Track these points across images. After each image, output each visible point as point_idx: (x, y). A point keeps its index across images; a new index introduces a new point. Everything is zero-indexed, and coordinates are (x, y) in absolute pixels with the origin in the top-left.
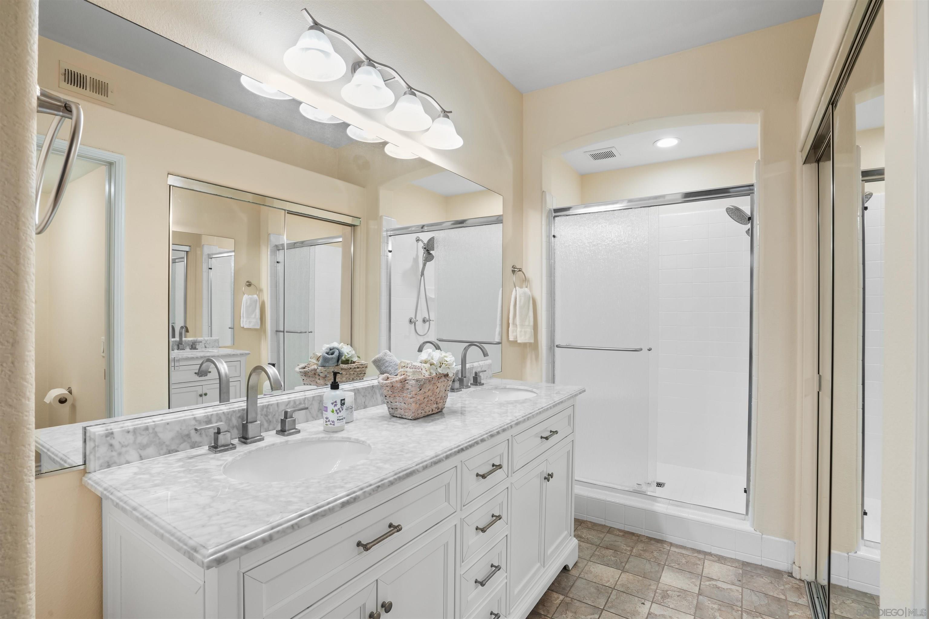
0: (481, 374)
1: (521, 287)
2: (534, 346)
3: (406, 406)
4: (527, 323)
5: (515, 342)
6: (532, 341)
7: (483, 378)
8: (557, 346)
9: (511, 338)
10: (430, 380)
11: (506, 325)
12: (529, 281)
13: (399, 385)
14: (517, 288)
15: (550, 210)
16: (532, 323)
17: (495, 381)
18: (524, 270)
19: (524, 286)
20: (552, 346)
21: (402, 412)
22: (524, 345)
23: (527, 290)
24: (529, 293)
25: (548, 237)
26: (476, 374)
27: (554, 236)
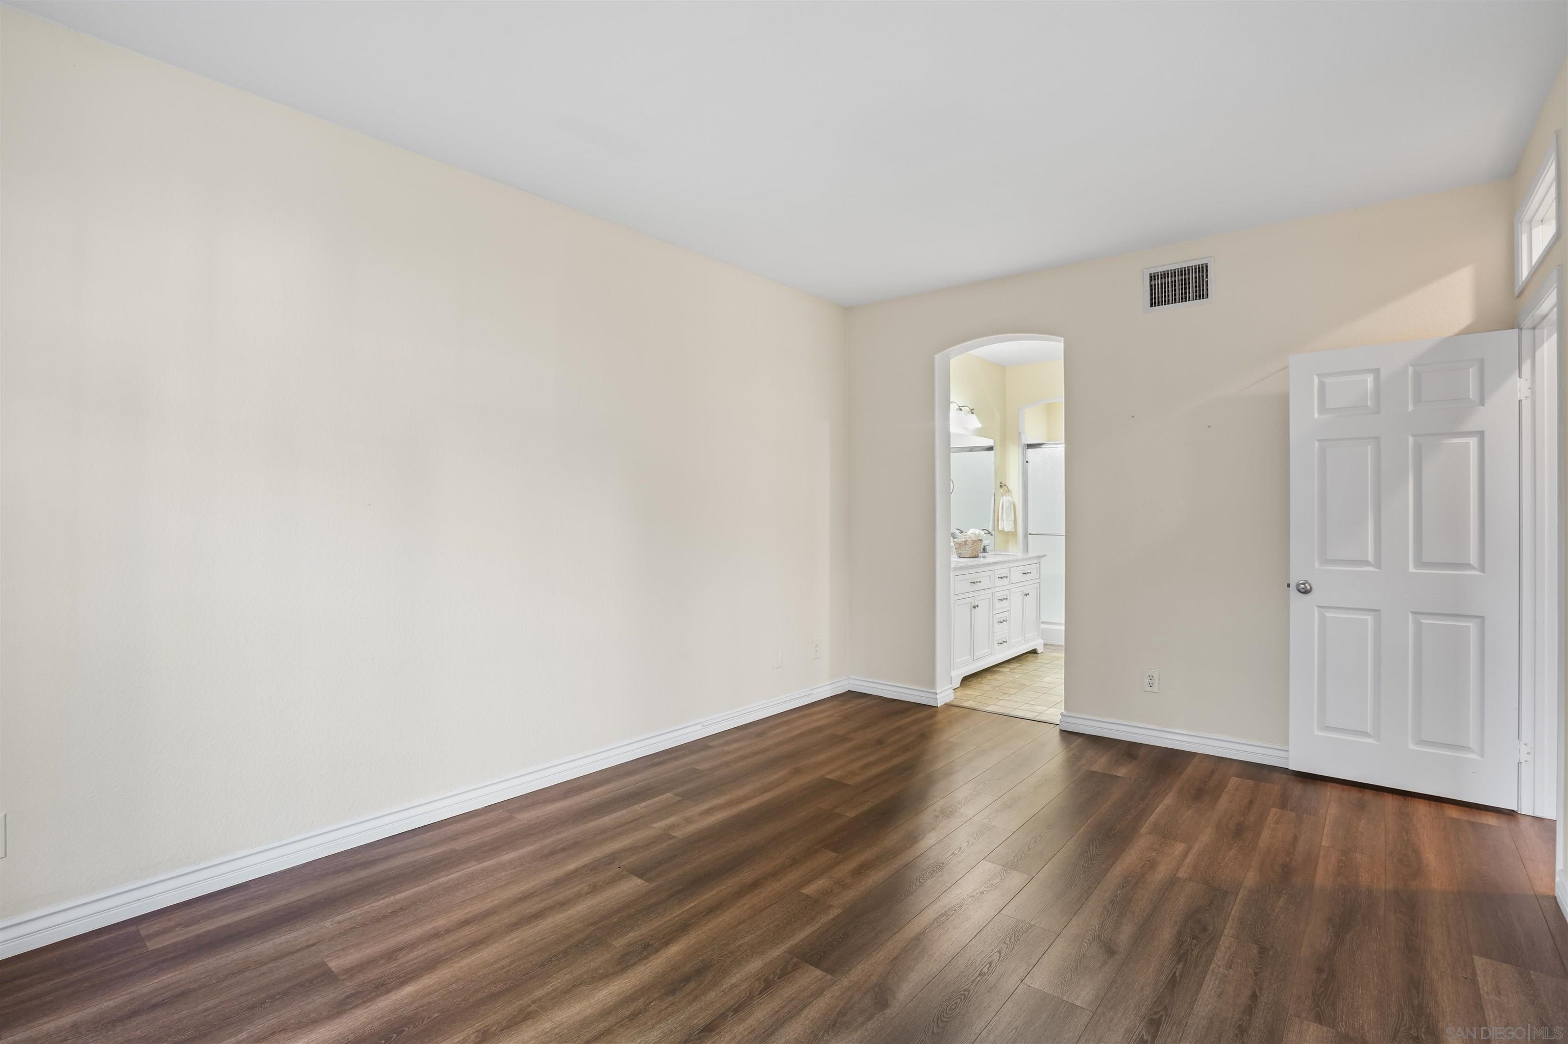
0: (987, 547)
1: (1005, 496)
2: (1014, 534)
3: (967, 552)
4: (1010, 519)
5: (1003, 531)
6: (1014, 530)
7: (988, 548)
8: (1030, 534)
9: (1000, 528)
10: (976, 541)
11: (996, 521)
12: (1010, 492)
13: (963, 543)
14: (1004, 497)
15: (1025, 444)
16: (1013, 519)
17: (993, 553)
18: (1007, 485)
19: (1007, 495)
20: (1026, 535)
21: (964, 555)
22: (1008, 533)
23: (1009, 498)
24: (1011, 500)
25: (1023, 462)
26: (984, 546)
27: (1027, 462)
